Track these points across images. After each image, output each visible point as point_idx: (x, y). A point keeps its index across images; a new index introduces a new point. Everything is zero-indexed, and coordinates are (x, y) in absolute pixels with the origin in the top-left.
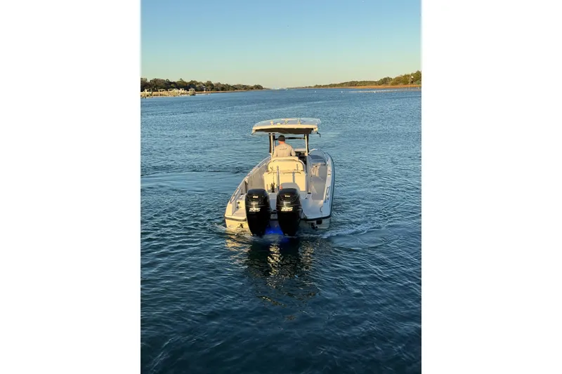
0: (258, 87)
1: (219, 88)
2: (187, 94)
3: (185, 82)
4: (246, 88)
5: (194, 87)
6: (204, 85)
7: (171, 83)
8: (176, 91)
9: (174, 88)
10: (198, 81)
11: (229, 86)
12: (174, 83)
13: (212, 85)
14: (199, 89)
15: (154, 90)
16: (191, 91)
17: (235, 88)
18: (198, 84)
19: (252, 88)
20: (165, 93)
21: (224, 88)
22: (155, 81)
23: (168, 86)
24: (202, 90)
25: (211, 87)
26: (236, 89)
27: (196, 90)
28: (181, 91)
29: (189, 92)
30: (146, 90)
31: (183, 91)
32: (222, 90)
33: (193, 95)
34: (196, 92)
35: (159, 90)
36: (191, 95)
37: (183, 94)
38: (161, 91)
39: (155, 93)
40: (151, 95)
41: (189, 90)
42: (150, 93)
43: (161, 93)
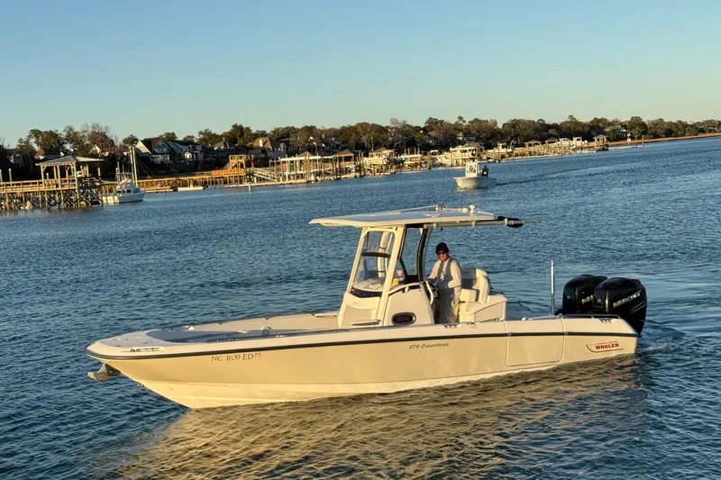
1: (660, 132)
2: (590, 148)
3: (580, 123)
5: (604, 132)
6: (625, 127)
7: (549, 127)
8: (564, 142)
9: (557, 138)
10: (610, 119)
11: (685, 125)
12: (555, 126)
13: (643, 125)
14: (614, 135)
15: (517, 145)
16: (599, 141)
17: (699, 129)
18: (609, 124)
20: (539, 148)
22: (514, 124)
23: (545, 132)
24: (623, 138)
25: (642, 130)
26: (702, 131)
27: (609, 139)
28: (576, 142)
29: (591, 144)
30: (500, 145)
31: (579, 143)
32: (667, 136)
33: (603, 150)
34: (610, 144)
35: (526, 144)
36: (598, 151)
37: (582, 148)
38: (530, 145)
39: (518, 150)
40: (510, 154)
41: (593, 140)
42: (510, 150)
43: (532, 149)
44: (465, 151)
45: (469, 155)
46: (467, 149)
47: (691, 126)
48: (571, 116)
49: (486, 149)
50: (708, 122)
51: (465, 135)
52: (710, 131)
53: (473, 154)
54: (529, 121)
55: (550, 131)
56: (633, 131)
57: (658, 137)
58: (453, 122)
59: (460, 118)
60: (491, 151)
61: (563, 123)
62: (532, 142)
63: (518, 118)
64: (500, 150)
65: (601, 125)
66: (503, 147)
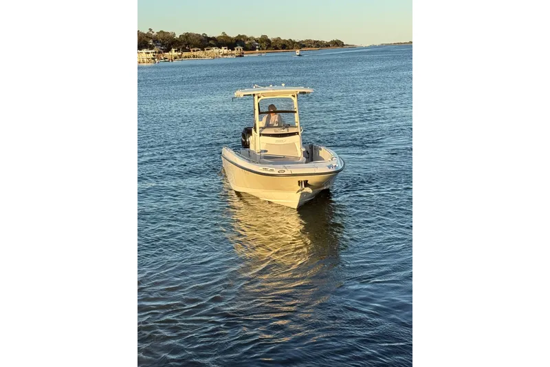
0: (337, 44)
1: (278, 46)
2: (232, 54)
3: (229, 38)
4: (318, 45)
5: (242, 44)
6: (257, 41)
7: (209, 39)
8: (215, 50)
9: (214, 46)
10: (248, 36)
11: (294, 42)
12: (213, 39)
13: (268, 41)
14: (249, 47)
15: (185, 50)
16: (238, 50)
17: (301, 45)
18: (248, 39)
19: (327, 45)
20: (200, 53)
21: (286, 45)
22: (187, 36)
23: (205, 43)
24: (254, 49)
25: (267, 44)
26: (304, 46)
27: (245, 49)
28: (224, 50)
29: (235, 52)
30: (173, 50)
31: (226, 51)
32: (283, 49)
33: (241, 56)
34: (245, 52)
35: (191, 50)
36: (237, 56)
37: (226, 55)
38: (194, 51)
39: (185, 54)
40: (180, 57)
41: (234, 50)
42: (180, 54)
43: (195, 53)
44: (149, 53)
45: (151, 56)
46: (150, 51)
47: (298, 43)
48: (223, 33)
49: (164, 52)
50: (308, 41)
51: (154, 42)
52: (309, 47)
53: (154, 56)
54: (197, 34)
55: (211, 42)
56: (262, 44)
57: (277, 49)
58: (146, 33)
59: (150, 30)
60: (167, 54)
61: (218, 37)
62: (195, 49)
63: (189, 32)
64: (173, 53)
65: (242, 39)
66: (175, 51)
